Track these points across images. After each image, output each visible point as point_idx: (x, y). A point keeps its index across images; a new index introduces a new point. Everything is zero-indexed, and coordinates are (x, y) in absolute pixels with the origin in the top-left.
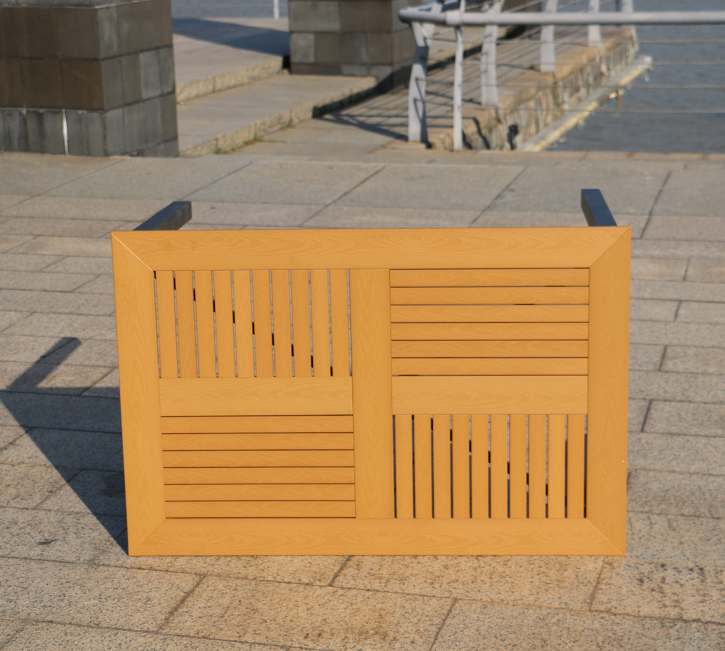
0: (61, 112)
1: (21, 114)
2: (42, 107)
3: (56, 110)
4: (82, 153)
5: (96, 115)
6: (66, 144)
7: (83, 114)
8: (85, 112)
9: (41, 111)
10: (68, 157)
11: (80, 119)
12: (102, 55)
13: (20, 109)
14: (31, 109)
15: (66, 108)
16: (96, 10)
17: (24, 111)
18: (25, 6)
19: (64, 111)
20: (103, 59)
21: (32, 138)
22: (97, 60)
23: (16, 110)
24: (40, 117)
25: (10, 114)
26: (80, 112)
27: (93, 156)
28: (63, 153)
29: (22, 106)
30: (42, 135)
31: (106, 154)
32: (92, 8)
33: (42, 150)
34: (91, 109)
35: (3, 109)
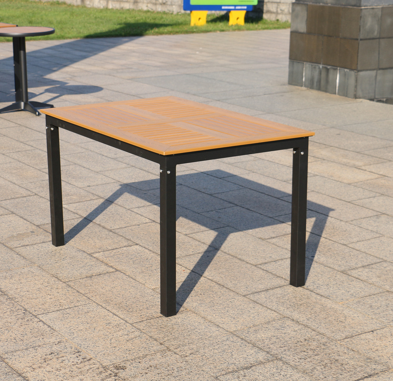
0: (337, 69)
1: (319, 68)
2: (329, 65)
3: (335, 68)
4: (344, 95)
5: (353, 73)
6: (337, 88)
7: (347, 71)
8: (348, 70)
9: (329, 67)
10: (337, 96)
11: (345, 74)
12: (361, 37)
13: (319, 65)
14: (324, 66)
15: (340, 67)
16: (361, 9)
17: (321, 66)
18: (330, 5)
19: (338, 68)
20: (361, 40)
21: (323, 82)
22: (357, 39)
23: (318, 66)
24: (328, 70)
25: (315, 68)
26: (346, 70)
27: (348, 97)
28: (335, 93)
29: (320, 64)
30: (327, 81)
31: (356, 97)
32: (360, 8)
33: (326, 91)
34: (351, 69)
35: (312, 64)
